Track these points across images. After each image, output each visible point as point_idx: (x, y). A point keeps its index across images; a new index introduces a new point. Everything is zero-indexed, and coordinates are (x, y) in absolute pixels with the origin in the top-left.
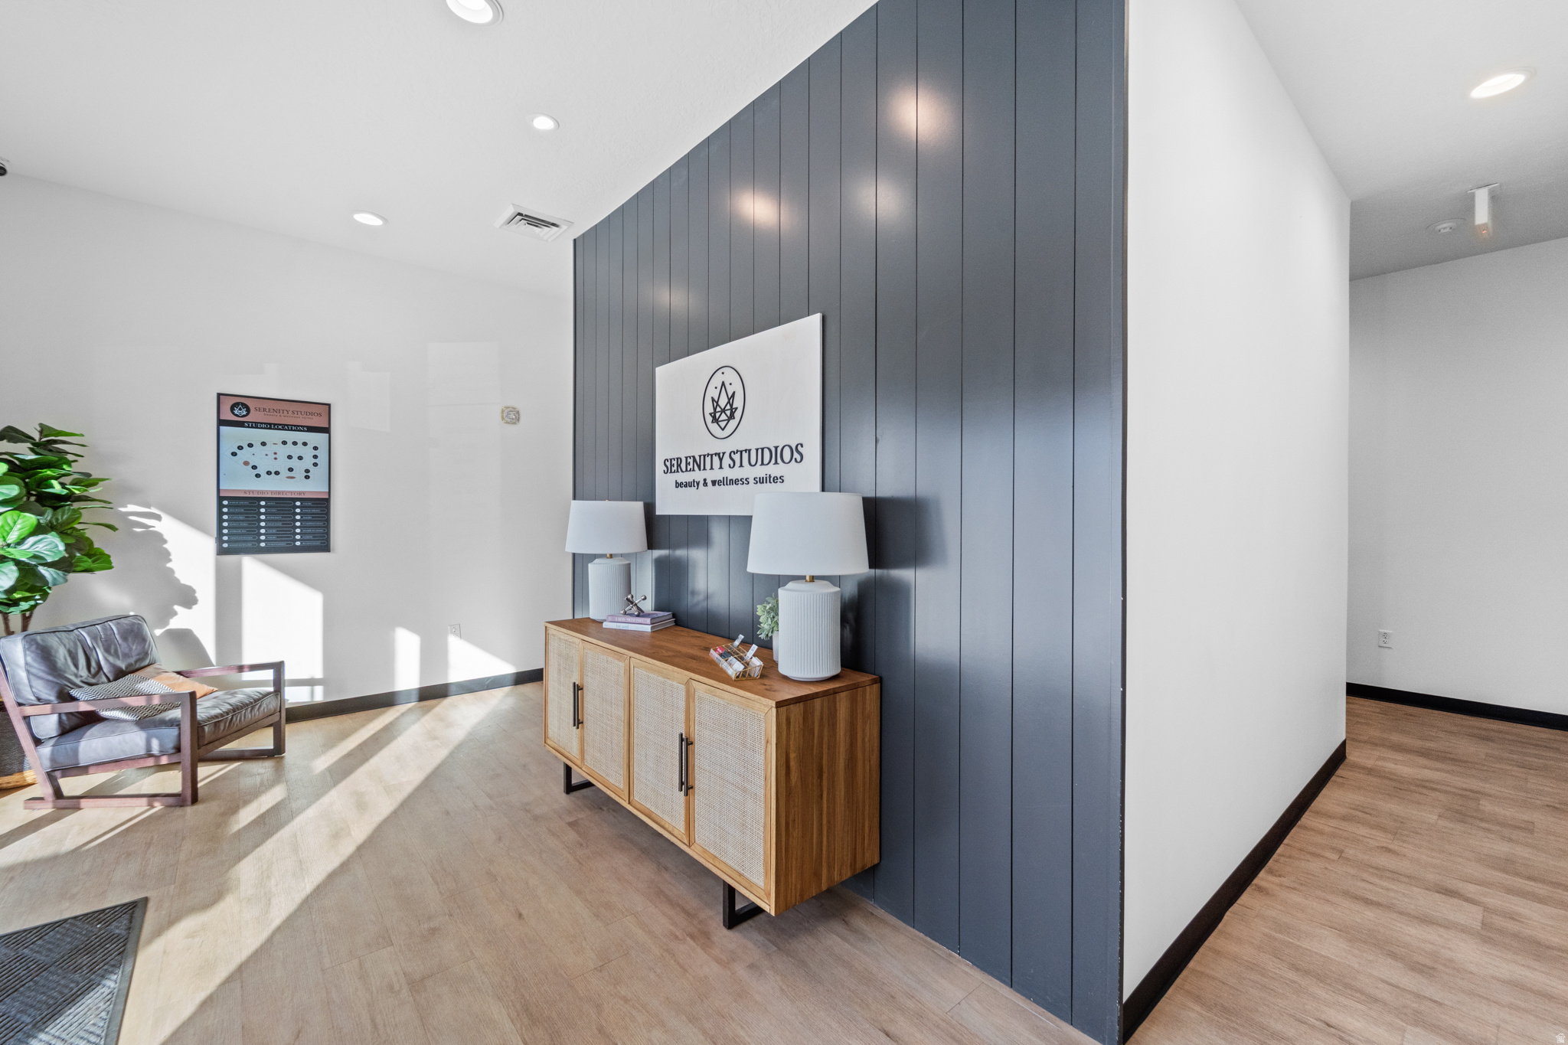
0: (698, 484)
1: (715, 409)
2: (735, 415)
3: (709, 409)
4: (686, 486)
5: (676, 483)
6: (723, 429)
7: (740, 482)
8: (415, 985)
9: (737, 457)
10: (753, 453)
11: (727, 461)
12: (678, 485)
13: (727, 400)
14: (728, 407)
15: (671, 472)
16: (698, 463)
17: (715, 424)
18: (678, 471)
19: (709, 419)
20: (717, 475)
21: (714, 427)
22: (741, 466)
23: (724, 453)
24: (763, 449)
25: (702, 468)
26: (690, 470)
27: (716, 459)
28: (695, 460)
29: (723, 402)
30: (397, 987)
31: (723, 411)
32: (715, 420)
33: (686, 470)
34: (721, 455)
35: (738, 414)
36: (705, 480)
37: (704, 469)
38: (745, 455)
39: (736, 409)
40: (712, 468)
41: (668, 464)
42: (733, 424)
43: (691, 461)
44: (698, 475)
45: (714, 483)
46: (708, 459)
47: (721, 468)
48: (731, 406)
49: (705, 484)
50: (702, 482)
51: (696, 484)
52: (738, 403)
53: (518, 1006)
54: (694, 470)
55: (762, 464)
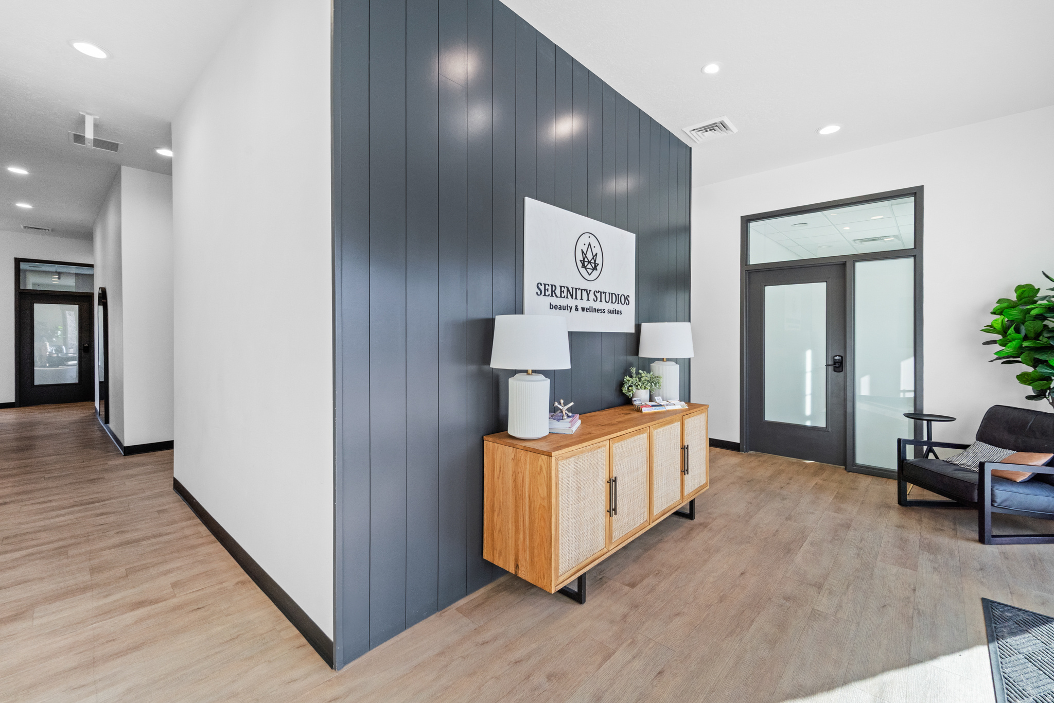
0: (571, 309)
1: (584, 259)
2: (598, 267)
3: (580, 257)
4: (560, 308)
5: (551, 305)
6: (590, 275)
7: (600, 311)
8: (819, 586)
9: (598, 295)
10: (607, 295)
11: (592, 296)
12: (552, 307)
13: (592, 257)
14: (593, 261)
15: (545, 295)
16: (571, 293)
17: (584, 269)
18: (552, 296)
19: (580, 265)
20: (586, 305)
21: (583, 271)
22: (601, 301)
23: (590, 291)
24: (612, 294)
25: (574, 297)
26: (564, 297)
27: (584, 293)
28: (568, 290)
29: (590, 256)
30: (827, 592)
31: (589, 262)
32: (584, 266)
33: (561, 297)
34: (588, 291)
35: (599, 268)
36: (576, 306)
37: (576, 298)
38: (603, 295)
39: (598, 264)
40: (582, 299)
41: (542, 288)
42: (596, 273)
43: (565, 290)
44: (570, 302)
45: (583, 309)
46: (579, 292)
47: (588, 300)
48: (595, 261)
49: (577, 309)
50: (574, 308)
51: (569, 308)
52: (599, 261)
53: (789, 555)
54: (567, 298)
55: (612, 302)
